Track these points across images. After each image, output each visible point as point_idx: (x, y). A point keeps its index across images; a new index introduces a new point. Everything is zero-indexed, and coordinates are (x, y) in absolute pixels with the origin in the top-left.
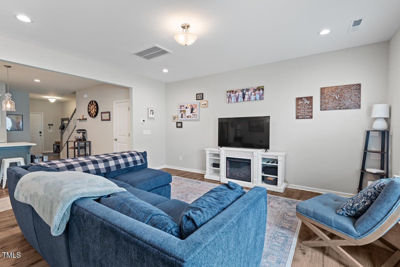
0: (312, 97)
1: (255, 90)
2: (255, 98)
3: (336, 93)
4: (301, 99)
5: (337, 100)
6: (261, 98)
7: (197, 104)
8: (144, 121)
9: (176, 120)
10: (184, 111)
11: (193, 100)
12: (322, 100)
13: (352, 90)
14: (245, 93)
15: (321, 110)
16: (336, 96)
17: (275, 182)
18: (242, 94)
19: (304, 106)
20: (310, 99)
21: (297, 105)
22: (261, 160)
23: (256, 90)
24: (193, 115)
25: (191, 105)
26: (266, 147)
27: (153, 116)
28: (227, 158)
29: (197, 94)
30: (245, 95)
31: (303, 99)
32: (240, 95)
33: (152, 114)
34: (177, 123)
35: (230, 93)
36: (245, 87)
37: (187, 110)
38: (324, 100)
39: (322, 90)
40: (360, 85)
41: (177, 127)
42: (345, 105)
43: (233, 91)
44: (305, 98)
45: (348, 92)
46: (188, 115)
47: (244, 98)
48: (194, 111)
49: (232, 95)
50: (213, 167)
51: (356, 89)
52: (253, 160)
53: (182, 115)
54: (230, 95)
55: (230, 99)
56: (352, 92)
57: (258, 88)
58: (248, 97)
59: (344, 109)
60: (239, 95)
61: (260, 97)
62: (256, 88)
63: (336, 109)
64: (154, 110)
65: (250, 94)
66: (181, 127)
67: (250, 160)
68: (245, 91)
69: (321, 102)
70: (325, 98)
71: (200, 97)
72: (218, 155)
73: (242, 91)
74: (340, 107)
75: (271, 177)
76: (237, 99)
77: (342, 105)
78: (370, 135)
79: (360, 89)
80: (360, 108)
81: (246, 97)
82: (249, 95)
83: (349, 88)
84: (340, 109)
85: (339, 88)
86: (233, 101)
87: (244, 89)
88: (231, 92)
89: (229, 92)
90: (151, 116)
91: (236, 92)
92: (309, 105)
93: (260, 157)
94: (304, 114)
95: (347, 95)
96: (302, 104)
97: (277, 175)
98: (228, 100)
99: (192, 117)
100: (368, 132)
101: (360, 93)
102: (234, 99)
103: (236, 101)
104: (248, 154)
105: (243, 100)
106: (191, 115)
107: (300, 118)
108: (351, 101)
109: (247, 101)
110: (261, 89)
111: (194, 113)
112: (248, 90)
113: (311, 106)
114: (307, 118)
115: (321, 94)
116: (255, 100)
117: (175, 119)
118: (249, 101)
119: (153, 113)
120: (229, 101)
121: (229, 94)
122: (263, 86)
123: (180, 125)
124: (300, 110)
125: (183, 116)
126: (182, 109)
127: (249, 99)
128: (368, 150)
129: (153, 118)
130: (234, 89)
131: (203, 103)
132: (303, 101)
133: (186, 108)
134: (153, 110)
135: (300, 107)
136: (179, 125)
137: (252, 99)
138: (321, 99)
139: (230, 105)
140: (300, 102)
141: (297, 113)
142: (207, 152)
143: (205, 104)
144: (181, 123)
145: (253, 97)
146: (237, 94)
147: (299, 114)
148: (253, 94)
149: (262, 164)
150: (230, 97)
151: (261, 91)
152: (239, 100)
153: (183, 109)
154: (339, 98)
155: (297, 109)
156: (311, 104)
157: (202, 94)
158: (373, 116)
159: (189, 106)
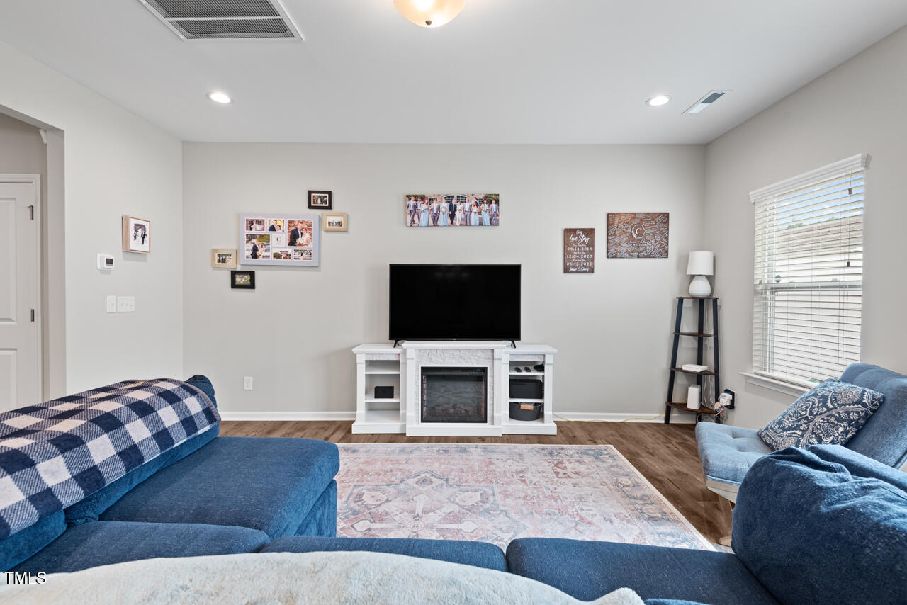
0: (594, 229)
1: (479, 202)
2: (481, 219)
3: (633, 227)
4: (574, 231)
5: (634, 240)
6: (494, 222)
7: (312, 220)
8: (110, 262)
9: (231, 264)
10: (265, 239)
11: (299, 210)
12: (610, 238)
13: (656, 222)
14: (456, 205)
15: (608, 257)
16: (633, 232)
18: (448, 208)
19: (580, 248)
20: (590, 232)
21: (566, 244)
22: (508, 366)
23: (481, 201)
24: (296, 251)
25: (290, 222)
26: (510, 331)
27: (145, 248)
28: (424, 370)
29: (310, 193)
30: (456, 210)
31: (578, 232)
32: (442, 210)
33: (139, 238)
34: (234, 274)
35: (416, 200)
36: (456, 191)
37: (273, 235)
38: (613, 237)
39: (610, 216)
40: (667, 215)
41: (234, 286)
42: (646, 249)
43: (423, 198)
44: (581, 230)
45: (650, 225)
46: (278, 251)
47: (452, 217)
48: (299, 240)
49: (422, 207)
51: (662, 222)
52: (491, 369)
53: (255, 249)
54: (415, 207)
55: (416, 216)
56: (657, 226)
57: (486, 197)
58: (463, 217)
59: (645, 257)
60: (439, 208)
61: (491, 219)
62: (481, 197)
63: (632, 256)
64: (147, 225)
65: (467, 209)
66: (251, 286)
67: (484, 370)
68: (454, 202)
69: (608, 241)
70: (615, 235)
71: (321, 200)
73: (449, 199)
74: (639, 253)
76: (435, 219)
77: (641, 249)
78: (684, 305)
79: (667, 222)
80: (667, 256)
81: (459, 215)
82: (465, 212)
83: (653, 220)
84: (638, 257)
85: (637, 216)
86: (423, 222)
87: (453, 197)
88: (419, 199)
89: (413, 198)
90: (135, 245)
91: (431, 201)
92: (588, 246)
93: (506, 359)
94: (580, 263)
95: (649, 231)
96: (575, 242)
98: (409, 218)
99: (292, 257)
100: (681, 300)
101: (668, 229)
102: (425, 218)
103: (431, 222)
104: (479, 354)
105: (449, 221)
106: (290, 250)
107: (572, 272)
108: (655, 243)
109: (461, 225)
110: (492, 199)
111: (300, 245)
112: (462, 199)
113: (591, 249)
114: (585, 272)
115: (609, 224)
116: (481, 224)
117: (224, 261)
118: (467, 225)
119: (144, 237)
120: (413, 221)
121: (412, 203)
122: (498, 195)
123: (244, 280)
124: (572, 254)
125: (261, 252)
126: (253, 232)
127: (466, 222)
128: (681, 331)
129: (142, 254)
130: (428, 192)
131: (331, 219)
132: (578, 236)
133: (272, 229)
134: (143, 227)
135: (572, 249)
136: (240, 280)
137: (472, 223)
138: (608, 235)
139: (414, 232)
140: (572, 239)
141: (565, 261)
143: (340, 224)
144: (252, 274)
145: (474, 218)
146: (435, 206)
147: (571, 264)
148: (475, 209)
149: (509, 376)
150: (415, 211)
151: (494, 205)
152: (440, 222)
153: (257, 230)
154: (637, 236)
155: (566, 253)
156: (591, 244)
157: (330, 193)
158: (690, 272)
159: (281, 224)
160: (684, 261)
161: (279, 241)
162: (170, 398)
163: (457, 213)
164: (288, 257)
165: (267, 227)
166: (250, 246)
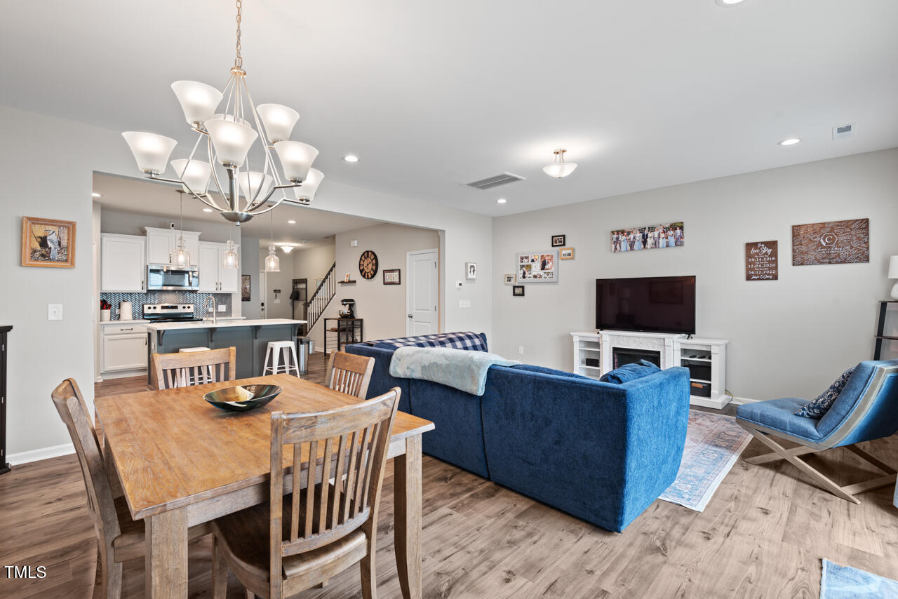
1: (666, 230)
2: (667, 242)
3: (821, 236)
4: (755, 245)
5: (825, 247)
6: (679, 243)
8: (460, 284)
9: (513, 282)
10: (529, 267)
11: (546, 248)
12: (795, 248)
13: (851, 229)
14: (647, 235)
15: (794, 265)
16: (822, 240)
17: (706, 392)
18: (641, 237)
19: (762, 258)
20: (773, 245)
21: (748, 256)
22: (680, 352)
23: (668, 229)
25: (542, 256)
26: (689, 329)
27: (474, 277)
28: (615, 349)
29: (553, 237)
30: (647, 237)
31: (759, 245)
32: (637, 238)
33: (472, 272)
34: (514, 287)
35: (618, 234)
37: (533, 265)
38: (799, 247)
39: (796, 230)
40: (867, 221)
41: (514, 294)
42: (839, 256)
43: (623, 232)
44: (762, 243)
45: (844, 233)
46: (535, 273)
47: (645, 243)
48: (547, 267)
49: (622, 238)
50: (587, 365)
51: (860, 228)
52: (664, 353)
53: (524, 273)
54: (618, 239)
55: (618, 245)
56: (853, 233)
57: (671, 225)
58: (653, 242)
59: (837, 263)
60: (634, 238)
61: (676, 242)
62: (667, 226)
63: (822, 263)
64: (475, 265)
65: (656, 236)
66: (523, 294)
67: (659, 353)
68: (646, 232)
69: (794, 251)
70: (801, 244)
71: (559, 241)
72: (597, 345)
73: (642, 230)
74: (830, 259)
75: (699, 382)
76: (632, 245)
77: (833, 256)
78: (887, 309)
79: (867, 227)
80: (868, 261)
81: (650, 241)
82: (654, 238)
83: (847, 227)
84: (830, 263)
85: (826, 225)
86: (623, 248)
87: (645, 228)
88: (620, 233)
89: (616, 233)
90: (471, 276)
91: (629, 233)
92: (770, 256)
93: (678, 347)
94: (762, 271)
95: (843, 238)
96: (757, 254)
97: (709, 379)
98: (613, 246)
99: (543, 277)
100: (884, 305)
101: (868, 234)
102: (625, 245)
103: (629, 248)
104: (654, 341)
105: (642, 246)
106: (542, 273)
107: (754, 279)
108: (851, 249)
109: (652, 248)
110: (678, 226)
111: (547, 269)
112: (652, 229)
113: (774, 258)
114: (767, 279)
115: (794, 236)
116: (668, 246)
117: (510, 281)
118: (656, 248)
119: (474, 271)
120: (616, 248)
121: (615, 236)
122: (682, 223)
123: (519, 291)
124: (754, 264)
125: (527, 275)
126: (524, 264)
127: (656, 245)
128: (884, 335)
129: (473, 279)
131: (564, 252)
132: (760, 249)
133: (533, 261)
134: (473, 266)
135: (753, 260)
136: (518, 291)
137: (661, 246)
138: (793, 245)
139: (618, 256)
140: (753, 251)
141: (748, 270)
142: (576, 339)
143: (569, 255)
144: (523, 287)
145: (662, 242)
146: (631, 236)
147: (753, 273)
148: (663, 235)
149: (682, 360)
150: (617, 242)
151: (678, 231)
152: (636, 247)
153: (525, 262)
154: (827, 244)
155: (748, 263)
156: (775, 254)
157: (564, 236)
158: (891, 276)
159: (537, 257)
161: (536, 268)
162: (470, 337)
163: (648, 240)
164: (541, 276)
165: (530, 260)
166: (522, 272)
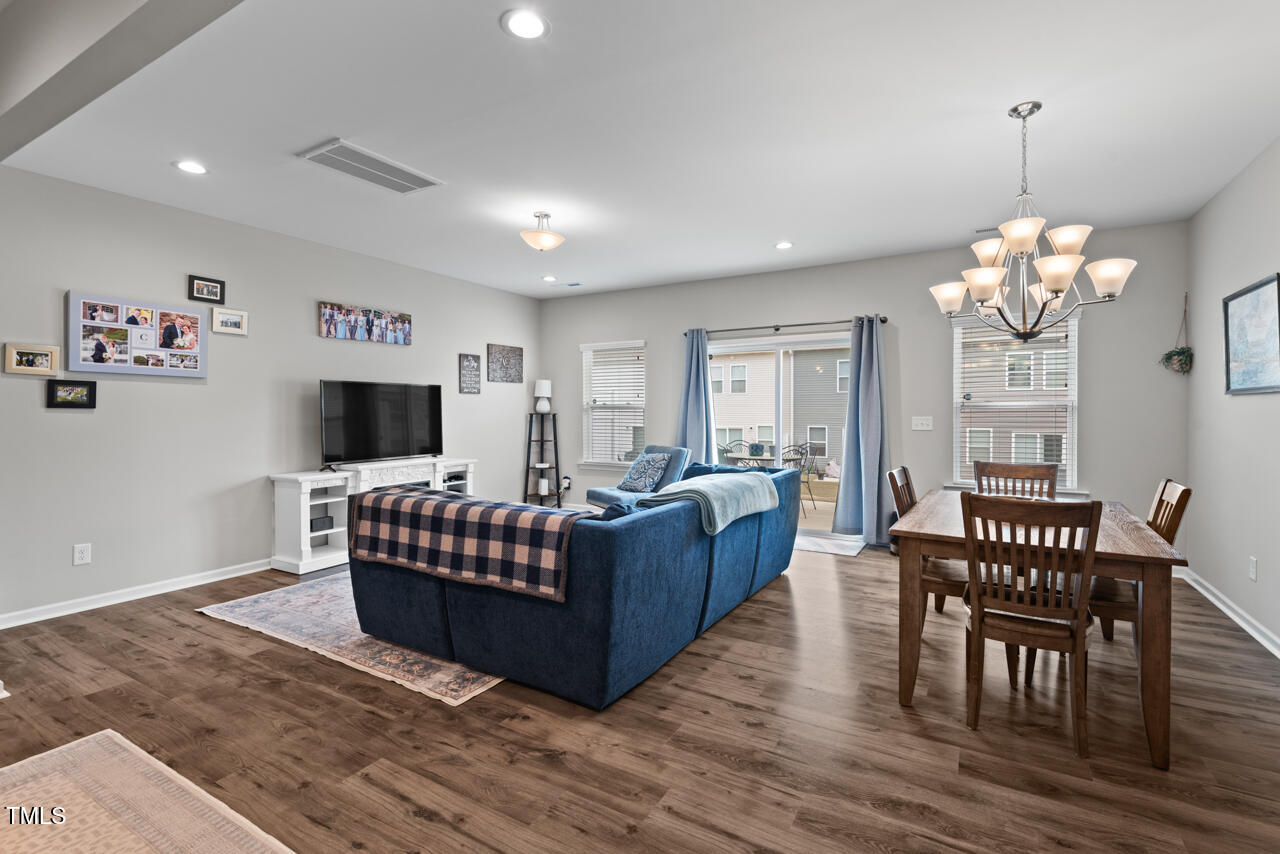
0: (479, 356)
1: (394, 320)
2: (396, 337)
3: (503, 357)
4: (467, 356)
5: (504, 367)
6: (407, 341)
7: (199, 316)
9: (48, 369)
10: (119, 335)
11: (168, 296)
12: (489, 364)
13: (516, 354)
14: (372, 321)
15: (489, 380)
16: (503, 360)
18: (365, 322)
19: (470, 371)
20: (477, 358)
21: (461, 367)
23: (396, 320)
24: (172, 355)
25: (164, 316)
29: (190, 278)
30: (373, 325)
31: (470, 358)
32: (360, 323)
34: (53, 384)
35: (332, 309)
36: (373, 305)
37: (133, 331)
38: (491, 364)
39: (489, 347)
40: (521, 349)
41: (52, 403)
42: (511, 375)
43: (340, 308)
44: (470, 355)
45: (513, 356)
46: (143, 354)
47: (370, 331)
48: (178, 341)
49: (339, 317)
51: (519, 355)
53: (100, 349)
54: (332, 316)
55: (332, 327)
56: (516, 357)
58: (380, 333)
59: (511, 381)
60: (356, 321)
61: (404, 339)
62: (396, 315)
63: (504, 381)
65: (384, 326)
66: (87, 405)
68: (371, 316)
69: (488, 367)
70: (492, 362)
71: (206, 290)
73: (366, 313)
74: (507, 378)
76: (353, 331)
77: (509, 375)
78: (533, 419)
79: (522, 355)
80: (523, 381)
81: (376, 331)
82: (381, 328)
83: (514, 352)
84: (507, 381)
85: (505, 348)
86: (340, 334)
87: (370, 311)
88: (336, 308)
89: (329, 307)
91: (349, 312)
92: (475, 369)
94: (470, 384)
95: (512, 361)
96: (466, 366)
98: (325, 327)
99: (167, 364)
100: (531, 415)
101: (522, 360)
103: (348, 335)
105: (367, 336)
106: (163, 354)
107: (466, 393)
108: (516, 371)
109: (378, 341)
110: (404, 319)
111: (179, 347)
112: (379, 315)
113: (478, 373)
114: (474, 393)
115: (488, 353)
116: (396, 343)
117: (31, 363)
118: (382, 342)
120: (329, 332)
121: (328, 311)
123: (71, 396)
124: (464, 377)
125: (111, 352)
126: (97, 323)
127: (382, 338)
128: (532, 438)
130: (345, 302)
131: (224, 317)
132: (468, 361)
133: (132, 321)
135: (464, 372)
136: (69, 394)
137: (388, 341)
138: (488, 362)
140: (466, 363)
141: (460, 382)
142: (306, 488)
143: (239, 325)
144: (92, 387)
145: (390, 336)
146: (352, 318)
147: (463, 385)
148: (390, 327)
150: (331, 321)
151: (407, 325)
152: (358, 336)
153: (105, 321)
154: (506, 364)
155: (460, 375)
156: (478, 368)
157: (222, 284)
158: (537, 395)
159: (148, 316)
160: (533, 387)
161: (145, 340)
163: (374, 328)
164: (159, 362)
165: (122, 317)
166: (91, 344)
